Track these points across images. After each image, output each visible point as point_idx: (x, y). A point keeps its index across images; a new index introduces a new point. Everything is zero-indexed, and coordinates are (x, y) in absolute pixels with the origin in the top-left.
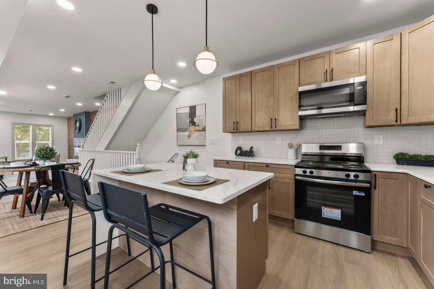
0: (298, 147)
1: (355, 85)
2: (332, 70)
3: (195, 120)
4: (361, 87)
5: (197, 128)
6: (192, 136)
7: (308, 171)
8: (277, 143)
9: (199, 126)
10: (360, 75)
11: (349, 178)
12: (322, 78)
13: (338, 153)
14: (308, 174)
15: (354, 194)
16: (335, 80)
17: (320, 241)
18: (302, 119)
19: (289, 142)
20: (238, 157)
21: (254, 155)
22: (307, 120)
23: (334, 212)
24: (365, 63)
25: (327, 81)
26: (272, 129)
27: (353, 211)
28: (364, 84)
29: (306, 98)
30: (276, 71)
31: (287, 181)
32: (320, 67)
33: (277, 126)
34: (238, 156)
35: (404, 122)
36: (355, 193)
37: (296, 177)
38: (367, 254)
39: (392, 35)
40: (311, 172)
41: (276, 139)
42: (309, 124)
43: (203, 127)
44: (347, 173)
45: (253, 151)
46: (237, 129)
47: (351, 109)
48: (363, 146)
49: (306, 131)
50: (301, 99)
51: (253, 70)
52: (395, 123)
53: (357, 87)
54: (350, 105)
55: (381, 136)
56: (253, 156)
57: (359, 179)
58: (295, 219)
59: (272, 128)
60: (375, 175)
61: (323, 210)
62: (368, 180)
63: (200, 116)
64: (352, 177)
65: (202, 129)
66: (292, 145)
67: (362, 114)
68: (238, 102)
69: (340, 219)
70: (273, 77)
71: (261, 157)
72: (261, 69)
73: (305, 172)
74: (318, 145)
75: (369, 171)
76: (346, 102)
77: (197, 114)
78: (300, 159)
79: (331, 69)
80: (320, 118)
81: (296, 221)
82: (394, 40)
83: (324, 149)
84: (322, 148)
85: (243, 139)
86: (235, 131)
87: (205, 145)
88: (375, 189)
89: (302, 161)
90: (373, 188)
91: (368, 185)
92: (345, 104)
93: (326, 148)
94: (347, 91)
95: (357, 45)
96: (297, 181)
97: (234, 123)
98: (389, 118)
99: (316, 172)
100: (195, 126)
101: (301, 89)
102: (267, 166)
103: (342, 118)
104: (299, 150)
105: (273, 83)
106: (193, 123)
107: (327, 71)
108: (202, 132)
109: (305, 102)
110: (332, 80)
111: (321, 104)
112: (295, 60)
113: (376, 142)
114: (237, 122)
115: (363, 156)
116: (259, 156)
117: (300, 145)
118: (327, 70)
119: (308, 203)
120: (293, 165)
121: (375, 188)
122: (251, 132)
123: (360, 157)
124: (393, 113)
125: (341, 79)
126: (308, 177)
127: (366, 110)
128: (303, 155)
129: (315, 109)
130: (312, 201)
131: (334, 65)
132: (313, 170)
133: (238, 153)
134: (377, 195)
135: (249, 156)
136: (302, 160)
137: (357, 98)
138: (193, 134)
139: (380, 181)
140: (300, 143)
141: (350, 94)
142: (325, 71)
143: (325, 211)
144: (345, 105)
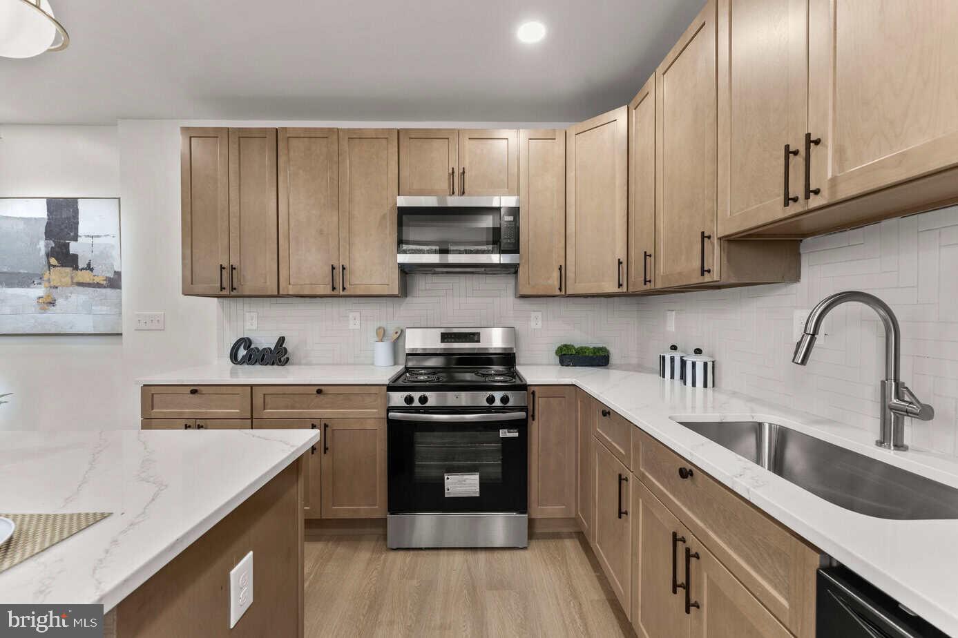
0: (398, 334)
1: (503, 211)
2: (464, 173)
3: (74, 247)
4: (511, 218)
5: (85, 276)
6: (60, 301)
7: (416, 395)
8: (351, 326)
9: (92, 270)
10: (510, 194)
11: (493, 405)
12: (444, 185)
13: (474, 349)
14: (416, 403)
15: (501, 436)
16: (468, 196)
17: (442, 552)
18: (406, 271)
19: (378, 324)
20: (239, 366)
21: (288, 359)
22: (417, 276)
23: (468, 481)
24: (516, 170)
25: (453, 193)
26: (335, 293)
27: (499, 470)
28: (515, 212)
29: (413, 226)
30: (345, 144)
31: (370, 425)
32: (439, 161)
33: (347, 285)
34: (241, 363)
35: (569, 292)
36: (504, 433)
37: (390, 414)
38: (522, 552)
39: (554, 130)
40: (423, 400)
41: (348, 317)
42: (422, 283)
43: (111, 275)
44: (489, 393)
45: (285, 349)
46: (233, 289)
47: (496, 258)
48: (513, 334)
49: (415, 300)
50: (402, 226)
51: (283, 128)
52: (558, 292)
53: (505, 217)
54: (492, 252)
55: (539, 314)
56: (286, 363)
57: (510, 404)
58: (389, 516)
59: (334, 289)
60: (533, 393)
61: (446, 481)
62: (523, 405)
63: (98, 236)
64: (498, 403)
65: (109, 279)
66: (384, 330)
67: (513, 270)
68: (234, 208)
69: (478, 495)
70: (336, 159)
71: (308, 364)
72: (306, 129)
73: (409, 400)
74: (438, 332)
75: (524, 387)
76: (487, 243)
77: (82, 229)
78: (402, 365)
79: (461, 171)
80: (443, 273)
81: (391, 519)
82: (556, 140)
83: (449, 340)
84: (445, 337)
85: (255, 314)
86: (224, 293)
87: (121, 334)
88: (533, 420)
89: (407, 369)
90: (530, 419)
91: (522, 415)
92: (485, 248)
93: (453, 338)
94: (488, 222)
95: (505, 133)
96: (392, 424)
97: (222, 268)
98: (550, 282)
99: (433, 399)
100: (76, 268)
101: (403, 201)
102: (319, 392)
103: (480, 275)
104: (400, 342)
105: (336, 173)
106: (62, 256)
107: (453, 172)
108: (109, 291)
109: (412, 233)
110: (463, 193)
111: (446, 242)
112: (390, 130)
113: (533, 325)
114: (233, 268)
115: (514, 354)
116: (303, 361)
117: (402, 331)
118: (453, 169)
119: (417, 470)
120: (383, 385)
121: (533, 416)
122: (278, 296)
123: (509, 354)
124: (556, 274)
125: (479, 194)
126: (417, 410)
127: (519, 264)
128: (408, 355)
129: (435, 252)
130: (425, 465)
131: (466, 163)
132: (427, 394)
133: (240, 357)
134: (536, 431)
135: (273, 364)
136: (405, 367)
137: (505, 239)
138: (67, 298)
139: (540, 403)
140: (401, 328)
141: (494, 229)
142: (451, 171)
143: (452, 483)
144: (485, 251)
